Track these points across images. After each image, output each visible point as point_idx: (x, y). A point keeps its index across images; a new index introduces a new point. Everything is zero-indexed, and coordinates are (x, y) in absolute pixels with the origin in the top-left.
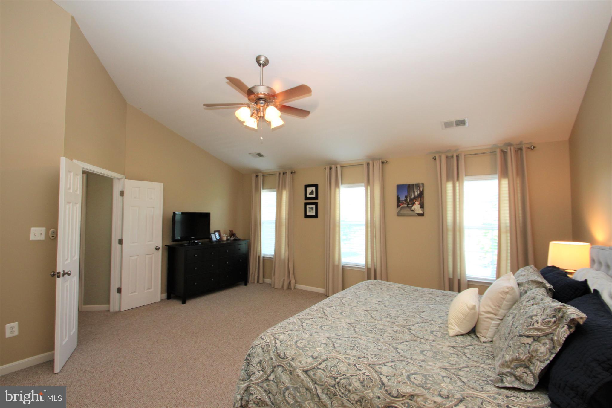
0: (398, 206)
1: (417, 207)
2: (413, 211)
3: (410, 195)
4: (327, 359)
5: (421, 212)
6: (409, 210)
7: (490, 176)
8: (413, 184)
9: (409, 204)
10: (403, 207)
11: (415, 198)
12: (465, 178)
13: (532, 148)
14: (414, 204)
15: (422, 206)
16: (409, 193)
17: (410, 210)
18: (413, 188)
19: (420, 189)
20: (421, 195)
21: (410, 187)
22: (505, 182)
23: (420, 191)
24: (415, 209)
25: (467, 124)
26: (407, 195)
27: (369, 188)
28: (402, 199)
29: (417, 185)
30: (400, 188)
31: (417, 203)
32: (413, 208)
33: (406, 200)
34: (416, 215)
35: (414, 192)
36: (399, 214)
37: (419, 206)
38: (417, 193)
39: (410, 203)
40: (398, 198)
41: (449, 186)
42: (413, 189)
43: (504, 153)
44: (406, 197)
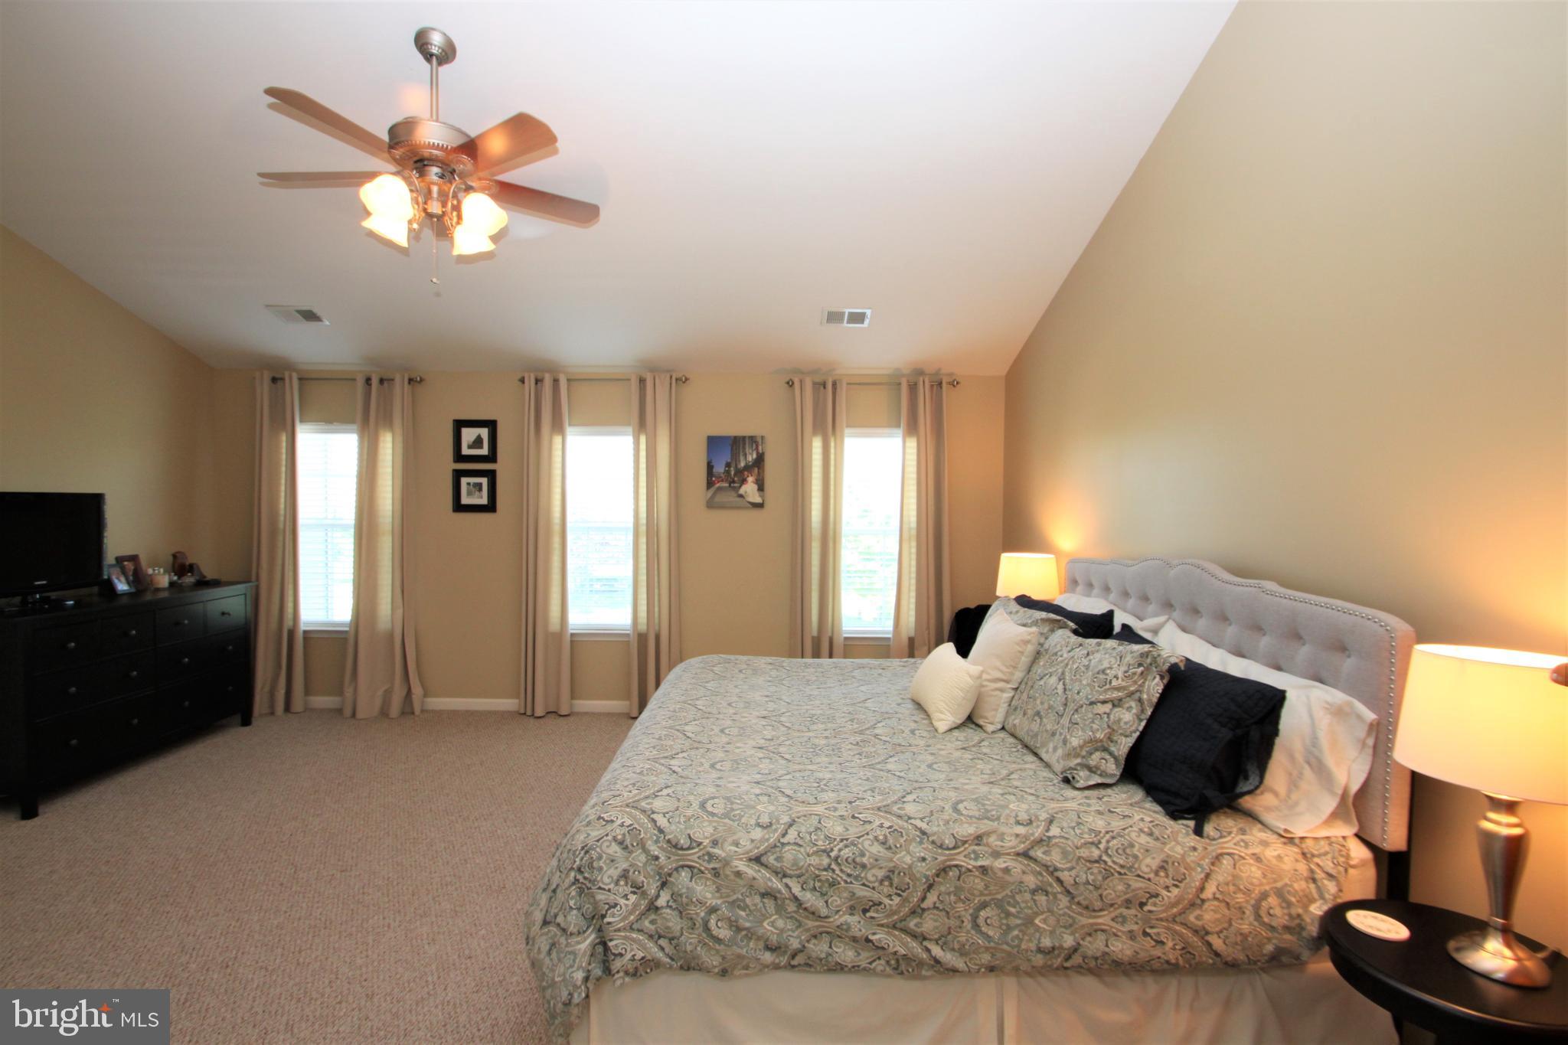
0: (710, 484)
1: (749, 489)
2: (741, 496)
3: (737, 461)
4: (794, 821)
5: (758, 500)
6: (733, 494)
7: (887, 431)
8: (744, 438)
9: (734, 482)
10: (720, 489)
11: (748, 468)
12: (847, 431)
13: (954, 384)
14: (744, 481)
15: (761, 488)
16: (735, 457)
17: (736, 495)
18: (744, 444)
19: (757, 449)
20: (760, 461)
21: (737, 443)
22: (912, 444)
23: (758, 453)
24: (746, 492)
25: (867, 322)
26: (729, 461)
27: (643, 439)
28: (719, 469)
29: (753, 439)
30: (714, 442)
31: (750, 479)
32: (742, 491)
33: (728, 472)
34: (749, 505)
35: (745, 455)
36: (711, 505)
37: (756, 487)
38: (752, 457)
39: (736, 479)
40: (710, 467)
41: (817, 444)
42: (744, 448)
43: (913, 388)
44: (728, 465)
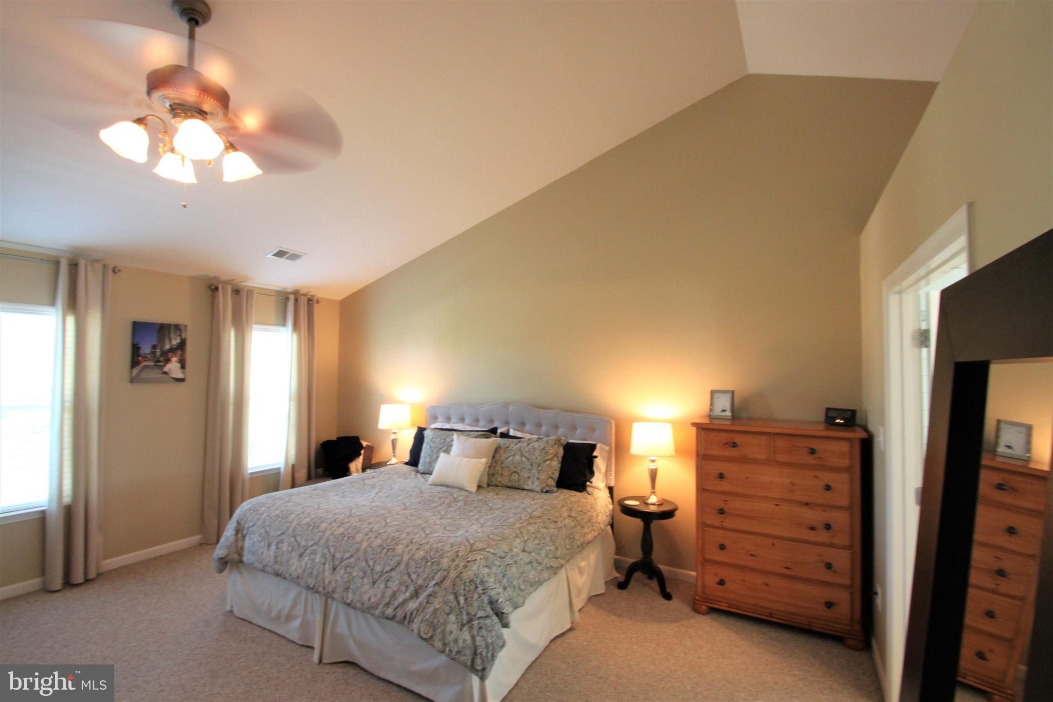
0: (134, 363)
1: (173, 367)
2: (166, 373)
3: (163, 344)
5: (181, 376)
6: (159, 371)
8: (169, 325)
9: (159, 361)
10: (147, 367)
11: (172, 350)
12: (255, 326)
13: (318, 302)
14: (168, 361)
15: (183, 367)
16: (161, 339)
17: (160, 372)
18: (169, 331)
19: (180, 335)
20: (182, 345)
21: (163, 330)
22: (295, 337)
23: (181, 338)
24: (170, 370)
26: (155, 343)
27: (71, 320)
28: (146, 349)
29: (177, 328)
30: (138, 328)
31: (174, 359)
32: (166, 369)
33: (153, 353)
34: (173, 380)
35: (170, 339)
36: (132, 381)
37: (179, 365)
38: (176, 341)
39: (161, 359)
40: (135, 348)
42: (169, 334)
43: (296, 302)
44: (154, 347)
